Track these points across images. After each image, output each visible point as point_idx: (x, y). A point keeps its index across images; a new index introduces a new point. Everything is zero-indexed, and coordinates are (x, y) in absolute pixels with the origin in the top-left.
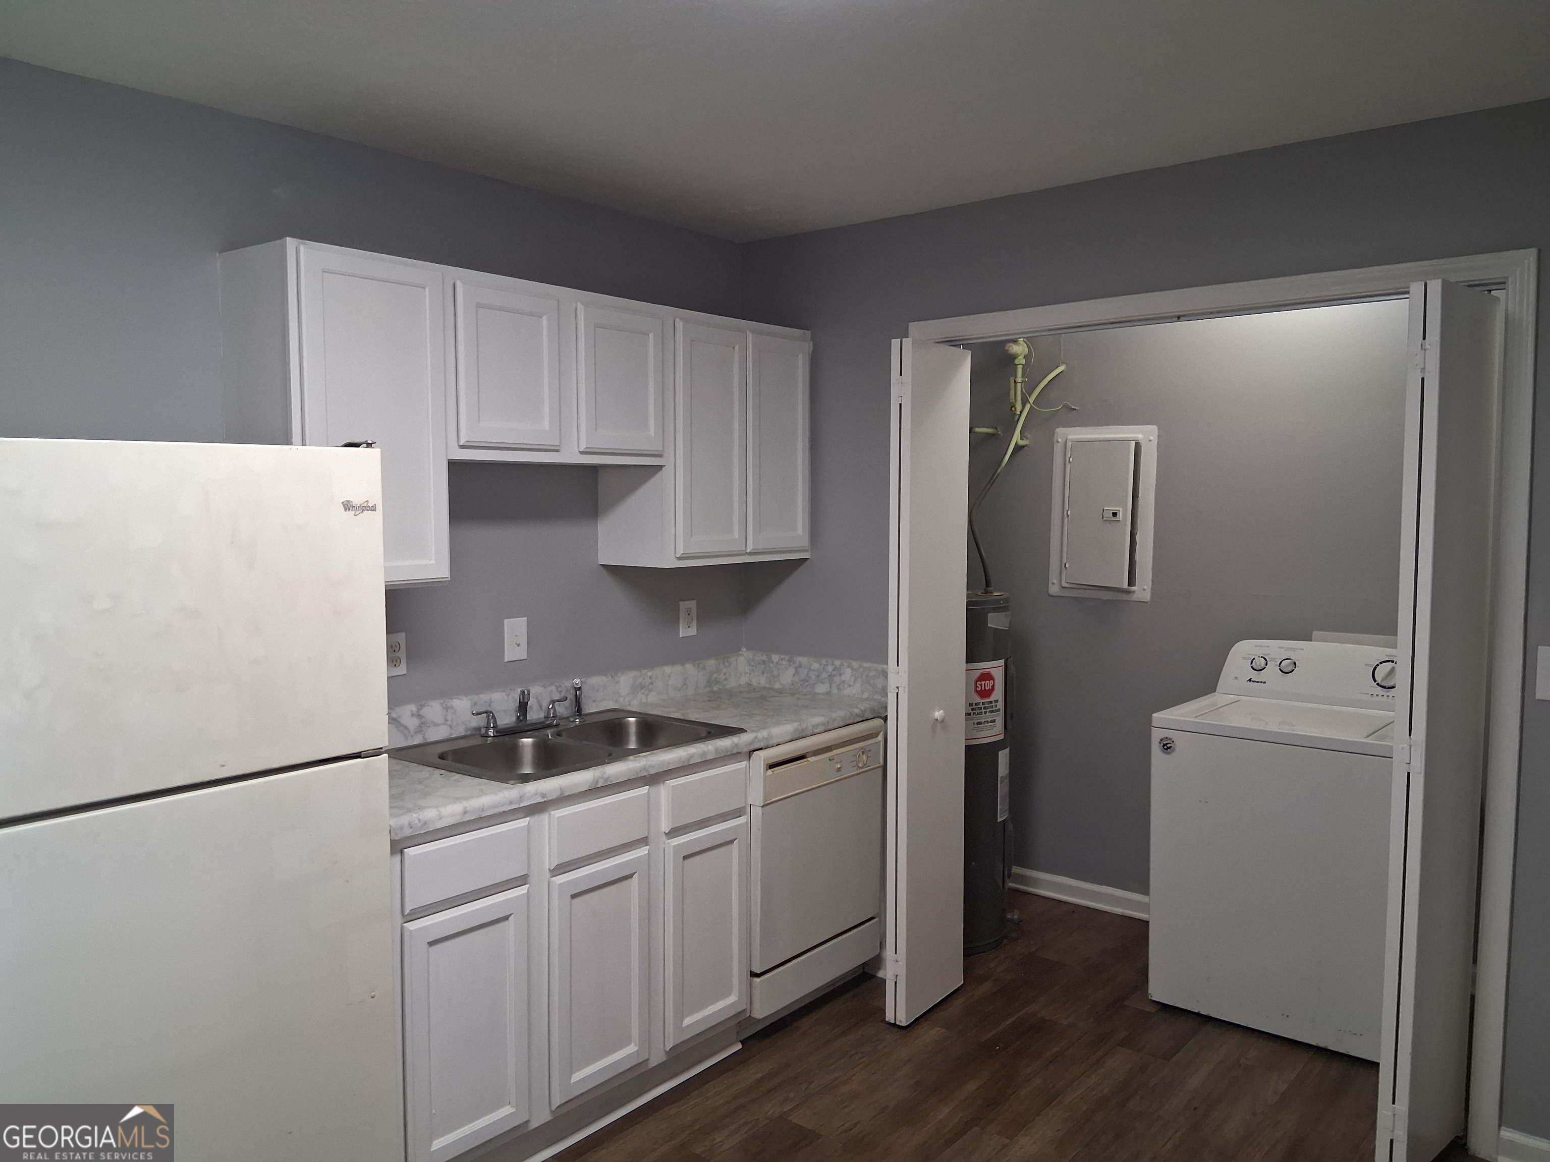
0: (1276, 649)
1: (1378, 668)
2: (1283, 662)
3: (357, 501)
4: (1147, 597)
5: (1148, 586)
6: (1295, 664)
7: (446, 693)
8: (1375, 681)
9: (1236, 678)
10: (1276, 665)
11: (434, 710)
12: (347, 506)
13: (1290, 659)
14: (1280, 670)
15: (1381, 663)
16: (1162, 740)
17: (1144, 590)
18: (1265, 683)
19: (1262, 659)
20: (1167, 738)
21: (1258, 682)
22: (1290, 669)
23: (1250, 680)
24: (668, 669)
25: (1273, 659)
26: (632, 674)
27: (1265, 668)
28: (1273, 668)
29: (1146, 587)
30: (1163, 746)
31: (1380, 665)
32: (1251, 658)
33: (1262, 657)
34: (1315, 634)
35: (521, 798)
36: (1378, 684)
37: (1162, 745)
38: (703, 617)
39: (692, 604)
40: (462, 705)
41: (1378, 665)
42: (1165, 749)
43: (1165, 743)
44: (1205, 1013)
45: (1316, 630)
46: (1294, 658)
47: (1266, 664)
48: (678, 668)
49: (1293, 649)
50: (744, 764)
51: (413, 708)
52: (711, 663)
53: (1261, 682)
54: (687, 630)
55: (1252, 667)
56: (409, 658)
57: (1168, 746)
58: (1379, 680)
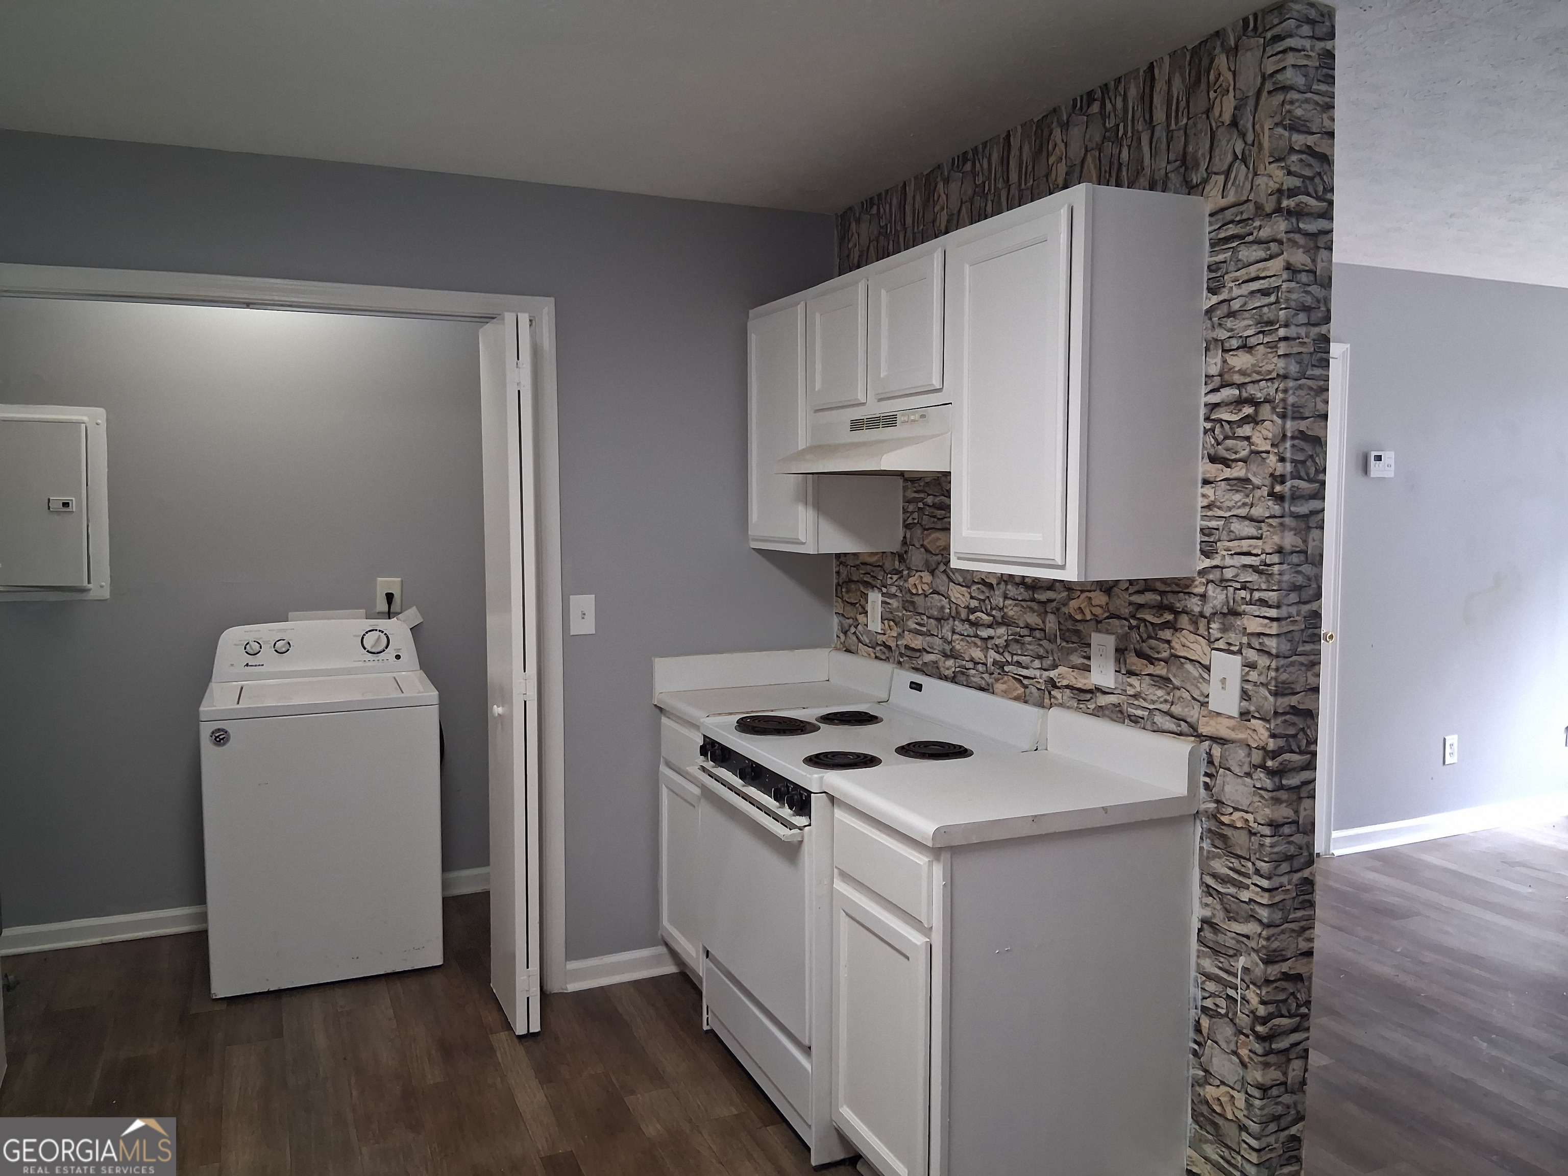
0: (266, 631)
1: (365, 637)
2: (277, 643)
4: (106, 594)
5: (106, 582)
6: (289, 643)
8: (365, 648)
9: (232, 665)
10: (270, 647)
13: (284, 640)
14: (276, 651)
15: (367, 633)
16: (213, 733)
17: (102, 587)
18: (263, 665)
19: (256, 643)
20: (219, 729)
21: (256, 666)
22: (284, 650)
23: (247, 665)
25: (266, 642)
27: (260, 651)
28: (268, 651)
29: (103, 584)
30: (215, 739)
31: (367, 635)
32: (242, 644)
33: (255, 641)
34: (291, 615)
36: (368, 651)
37: (214, 737)
41: (364, 635)
42: (217, 741)
43: (217, 735)
44: (276, 988)
45: (291, 611)
46: (287, 639)
47: (261, 647)
49: (285, 630)
53: (259, 665)
55: (247, 652)
57: (221, 737)
58: (368, 647)
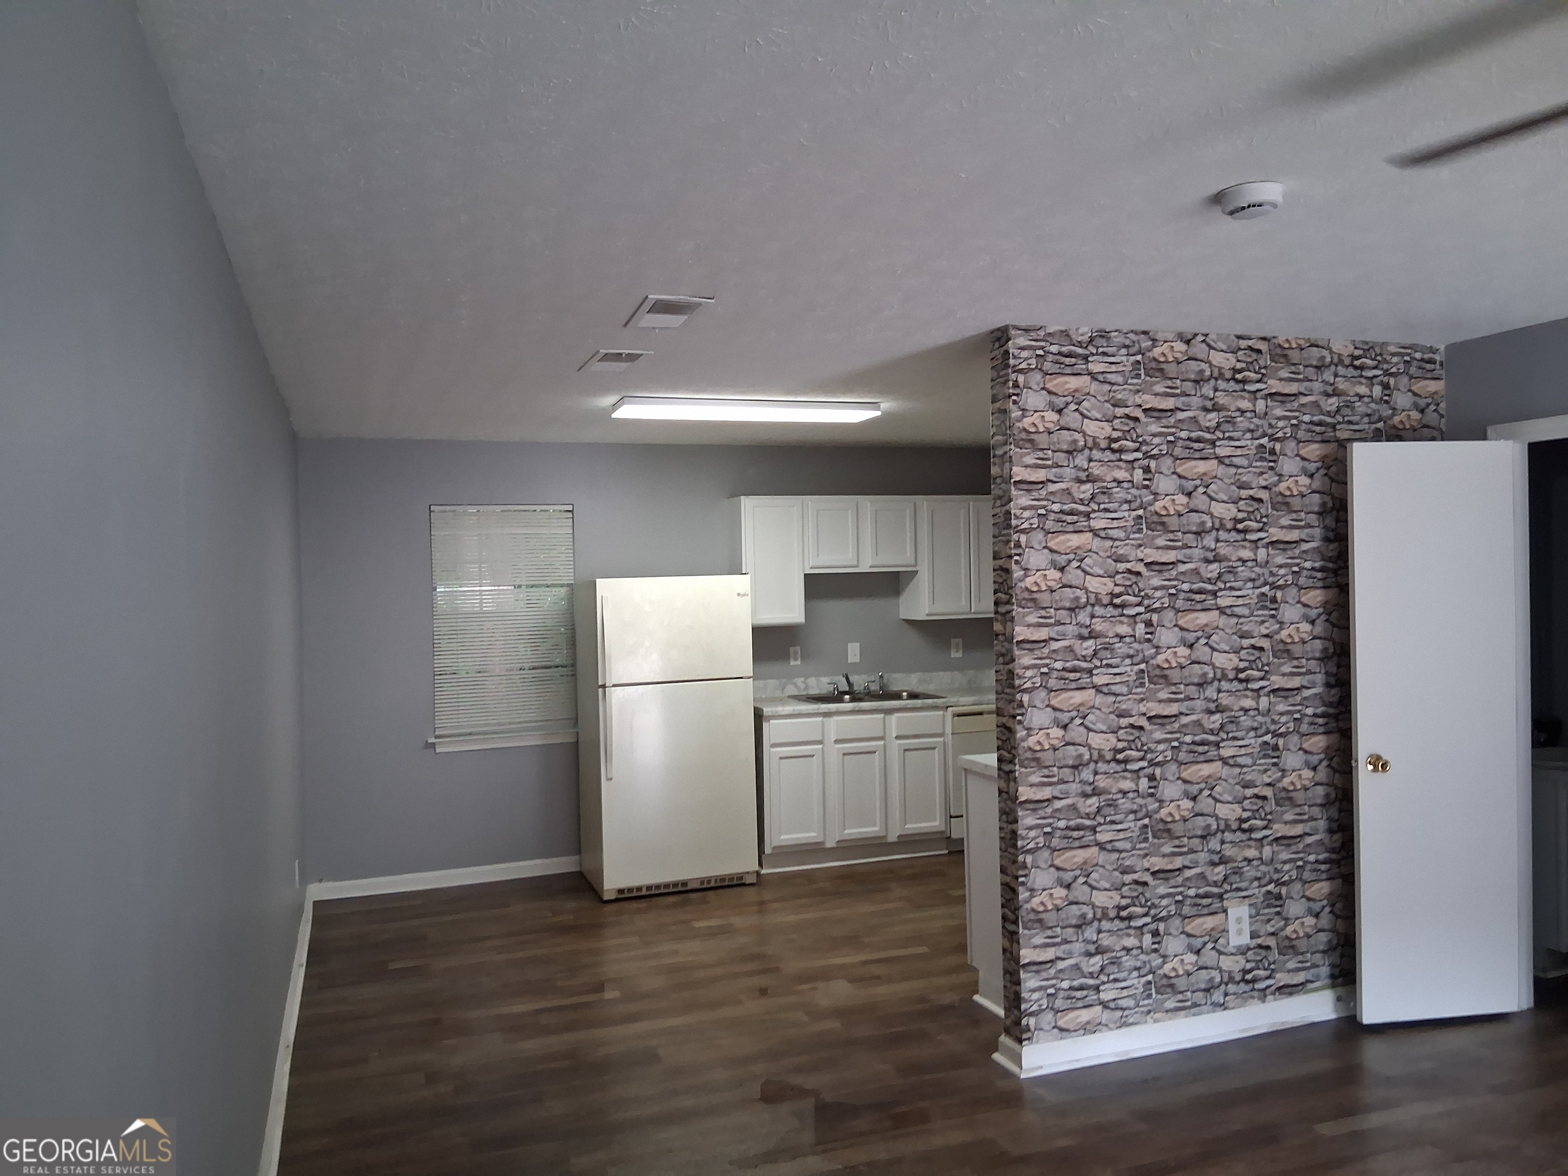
3: (742, 593)
7: (818, 675)
11: (812, 681)
12: (739, 595)
24: (941, 673)
26: (918, 674)
35: (818, 709)
38: (966, 647)
39: (960, 640)
40: (825, 680)
48: (948, 674)
50: (941, 713)
51: (803, 679)
52: (971, 673)
54: (956, 654)
56: (801, 657)
